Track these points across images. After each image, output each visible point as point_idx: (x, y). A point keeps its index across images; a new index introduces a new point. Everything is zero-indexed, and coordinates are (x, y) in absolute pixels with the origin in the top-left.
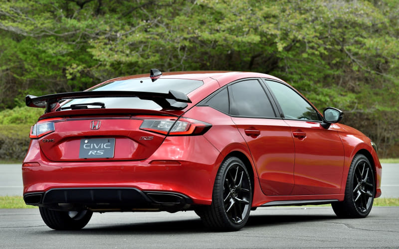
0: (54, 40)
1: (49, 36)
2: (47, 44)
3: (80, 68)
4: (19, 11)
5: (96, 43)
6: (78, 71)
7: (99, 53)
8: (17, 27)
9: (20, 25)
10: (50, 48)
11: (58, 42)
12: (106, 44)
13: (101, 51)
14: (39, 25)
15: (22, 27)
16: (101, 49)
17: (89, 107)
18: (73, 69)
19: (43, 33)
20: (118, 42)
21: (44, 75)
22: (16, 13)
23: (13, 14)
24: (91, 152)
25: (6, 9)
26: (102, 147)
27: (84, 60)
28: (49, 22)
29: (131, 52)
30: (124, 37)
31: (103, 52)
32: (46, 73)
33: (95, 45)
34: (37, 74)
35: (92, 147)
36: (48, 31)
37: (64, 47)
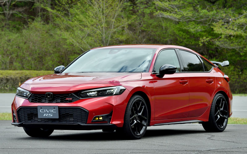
0: (194, 24)
1: (191, 21)
2: (189, 26)
3: (208, 39)
4: (174, 7)
5: (217, 24)
6: (207, 41)
7: (218, 30)
8: (172, 16)
9: (173, 15)
10: (191, 28)
11: (196, 25)
12: (223, 25)
13: (219, 29)
14: (185, 15)
15: (175, 16)
16: (220, 28)
18: (204, 40)
19: (188, 20)
20: (230, 24)
21: (189, 44)
22: (173, 8)
23: (170, 8)
25: (166, 6)
27: (213, 35)
28: (191, 13)
29: (237, 30)
30: (234, 21)
31: (220, 29)
32: (190, 43)
33: (216, 25)
34: (185, 43)
36: (191, 18)
37: (199, 28)
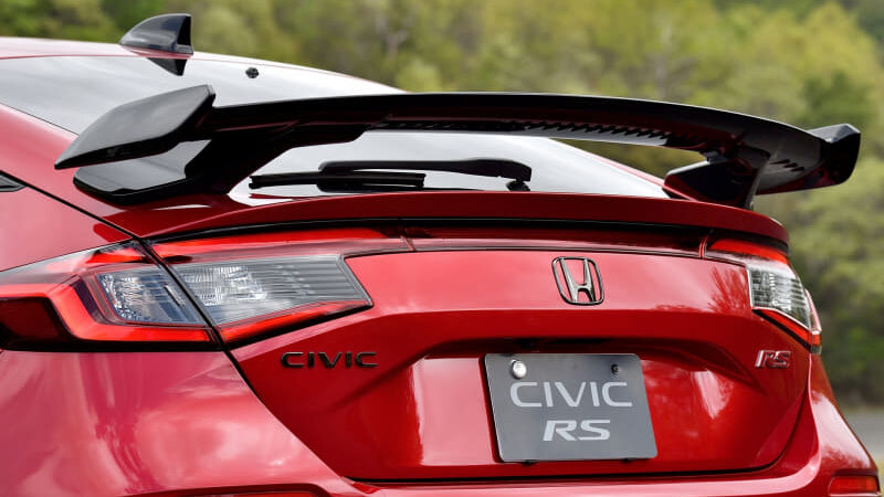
17: (434, 180)
24: (550, 425)
26: (596, 403)
35: (550, 403)
